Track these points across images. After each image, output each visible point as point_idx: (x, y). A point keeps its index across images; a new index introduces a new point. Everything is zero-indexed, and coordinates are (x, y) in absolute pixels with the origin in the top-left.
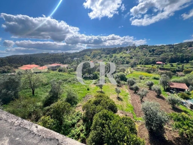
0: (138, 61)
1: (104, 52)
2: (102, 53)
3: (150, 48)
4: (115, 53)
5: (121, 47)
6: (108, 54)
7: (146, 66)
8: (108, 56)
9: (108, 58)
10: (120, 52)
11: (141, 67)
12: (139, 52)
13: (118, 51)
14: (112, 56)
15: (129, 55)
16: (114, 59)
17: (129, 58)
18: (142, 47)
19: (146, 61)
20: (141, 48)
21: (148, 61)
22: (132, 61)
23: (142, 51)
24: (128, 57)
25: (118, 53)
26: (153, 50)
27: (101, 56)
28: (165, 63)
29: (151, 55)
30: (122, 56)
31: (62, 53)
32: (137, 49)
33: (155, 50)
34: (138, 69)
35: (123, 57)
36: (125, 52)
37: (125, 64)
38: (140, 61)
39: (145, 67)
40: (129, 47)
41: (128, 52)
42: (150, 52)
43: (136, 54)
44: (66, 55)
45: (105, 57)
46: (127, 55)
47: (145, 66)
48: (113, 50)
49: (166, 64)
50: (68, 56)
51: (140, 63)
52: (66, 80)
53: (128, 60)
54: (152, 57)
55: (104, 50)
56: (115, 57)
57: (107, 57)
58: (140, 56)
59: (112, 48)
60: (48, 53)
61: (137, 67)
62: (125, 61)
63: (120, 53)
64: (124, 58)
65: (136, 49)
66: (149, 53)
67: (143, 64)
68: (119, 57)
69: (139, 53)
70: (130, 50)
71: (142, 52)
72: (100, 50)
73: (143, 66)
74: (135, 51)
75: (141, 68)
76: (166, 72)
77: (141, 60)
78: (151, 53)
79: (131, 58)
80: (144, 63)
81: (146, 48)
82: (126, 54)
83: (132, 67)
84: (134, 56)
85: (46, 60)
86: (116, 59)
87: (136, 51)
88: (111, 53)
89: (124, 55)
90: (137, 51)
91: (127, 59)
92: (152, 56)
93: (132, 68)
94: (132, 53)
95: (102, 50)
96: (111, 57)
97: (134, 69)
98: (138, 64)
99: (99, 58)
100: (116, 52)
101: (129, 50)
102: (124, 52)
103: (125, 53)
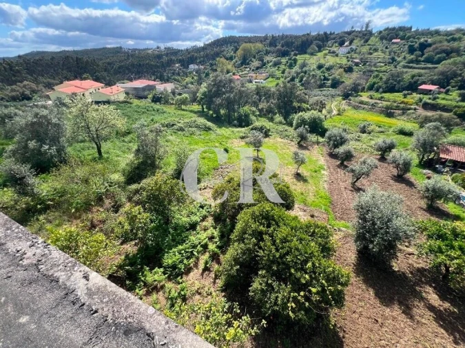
0: (367, 80)
1: (272, 49)
2: (266, 50)
3: (414, 38)
4: (305, 53)
5: (325, 33)
6: (284, 54)
7: (386, 95)
8: (284, 60)
9: (283, 67)
10: (320, 51)
11: (371, 98)
12: (376, 50)
13: (314, 47)
14: (295, 61)
15: (344, 61)
16: (299, 71)
17: (342, 70)
18: (390, 34)
19: (391, 81)
20: (386, 39)
21: (396, 81)
22: (349, 80)
23: (387, 48)
24: (341, 67)
25: (312, 54)
26: (423, 46)
27: (262, 61)
28: (444, 90)
29: (411, 61)
30: (322, 61)
31: (158, 48)
32: (373, 40)
33: (430, 45)
34: (360, 103)
35: (327, 65)
36: (335, 49)
37: (328, 87)
38: (372, 80)
39: (381, 99)
40: (349, 33)
41: (342, 51)
42: (412, 50)
43: (366, 56)
44: (167, 55)
45: (275, 64)
46: (338, 60)
47: (384, 95)
48: (298, 43)
49: (447, 93)
50: (173, 58)
51: (371, 88)
52: (173, 125)
53: (338, 77)
54: (411, 68)
55: (273, 41)
56: (304, 65)
57: (280, 63)
58: (375, 65)
59: (299, 37)
60: (121, 48)
61: (360, 98)
62: (328, 80)
63: (320, 55)
64: (328, 69)
65: (370, 42)
66: (407, 56)
67: (377, 91)
68: (315, 66)
69: (376, 54)
70: (350, 44)
71: (384, 53)
72: (262, 40)
73: (378, 95)
74: (365, 49)
75: (370, 100)
76: (441, 115)
77: (377, 76)
78: (412, 57)
79: (349, 70)
80: (384, 86)
81: (402, 39)
82: (337, 55)
83: (346, 96)
84: (357, 64)
85: (119, 68)
86: (305, 72)
87: (368, 47)
88: (293, 53)
89: (331, 60)
90: (370, 49)
91: (337, 73)
92: (415, 65)
93: (344, 99)
94: (355, 55)
95: (268, 41)
96: (291, 66)
97: (349, 105)
98: (363, 90)
99: (258, 68)
100: (309, 50)
101: (346, 44)
102: (332, 49)
103: (334, 52)
